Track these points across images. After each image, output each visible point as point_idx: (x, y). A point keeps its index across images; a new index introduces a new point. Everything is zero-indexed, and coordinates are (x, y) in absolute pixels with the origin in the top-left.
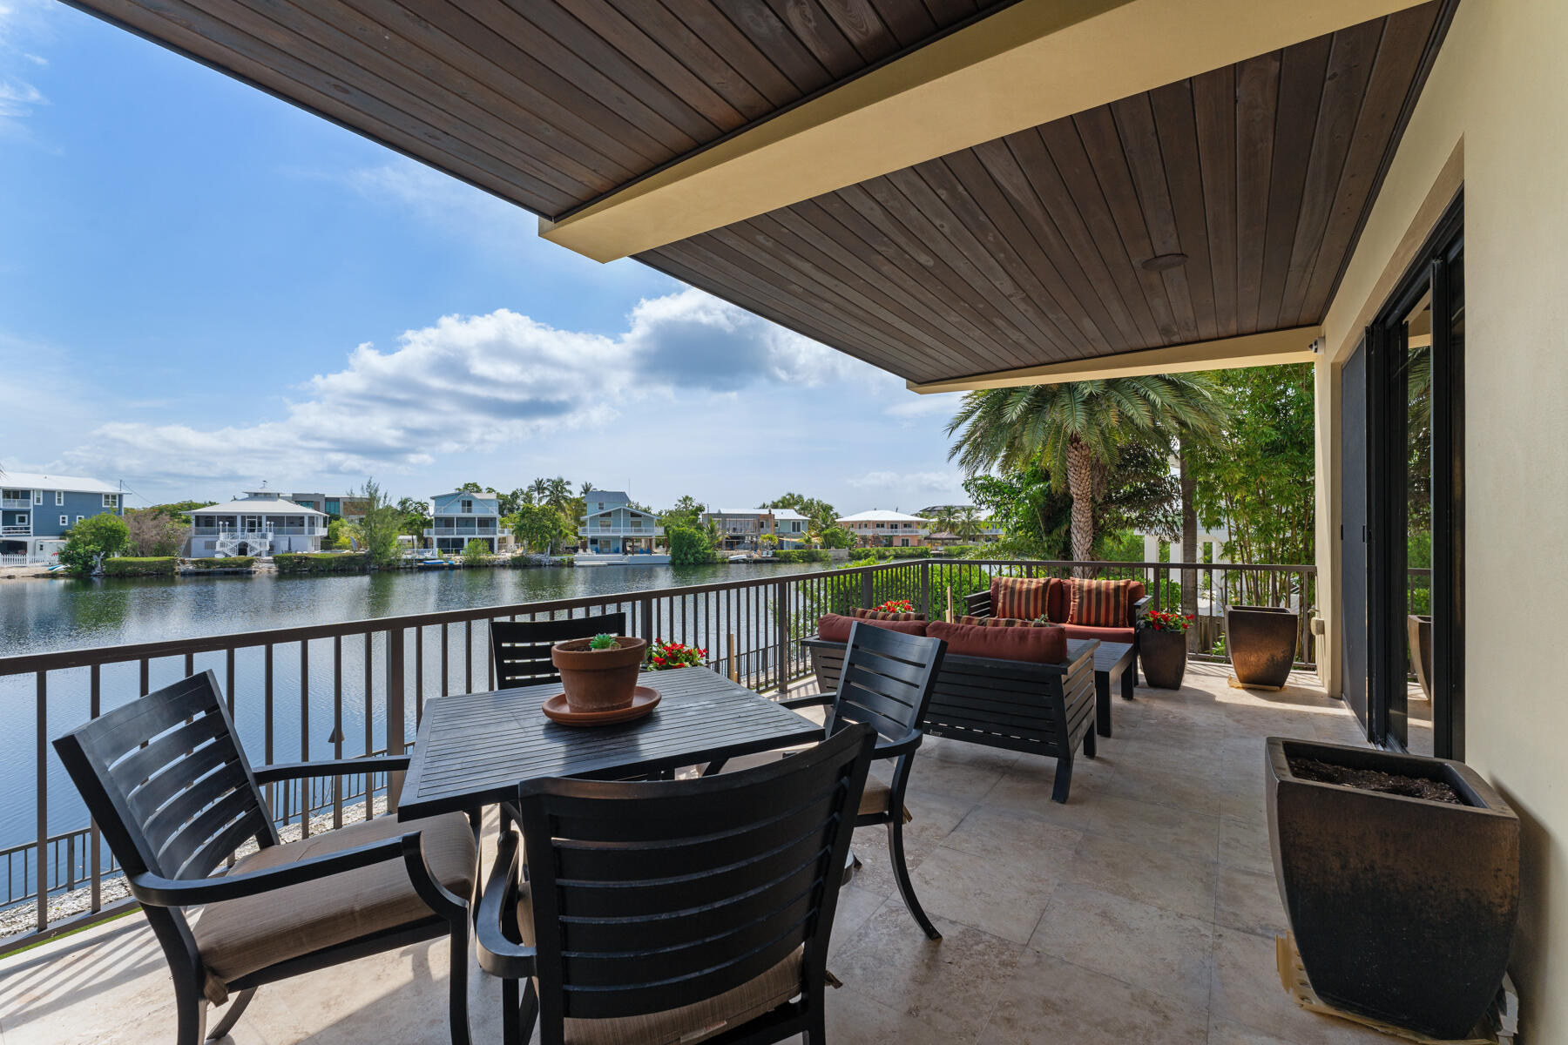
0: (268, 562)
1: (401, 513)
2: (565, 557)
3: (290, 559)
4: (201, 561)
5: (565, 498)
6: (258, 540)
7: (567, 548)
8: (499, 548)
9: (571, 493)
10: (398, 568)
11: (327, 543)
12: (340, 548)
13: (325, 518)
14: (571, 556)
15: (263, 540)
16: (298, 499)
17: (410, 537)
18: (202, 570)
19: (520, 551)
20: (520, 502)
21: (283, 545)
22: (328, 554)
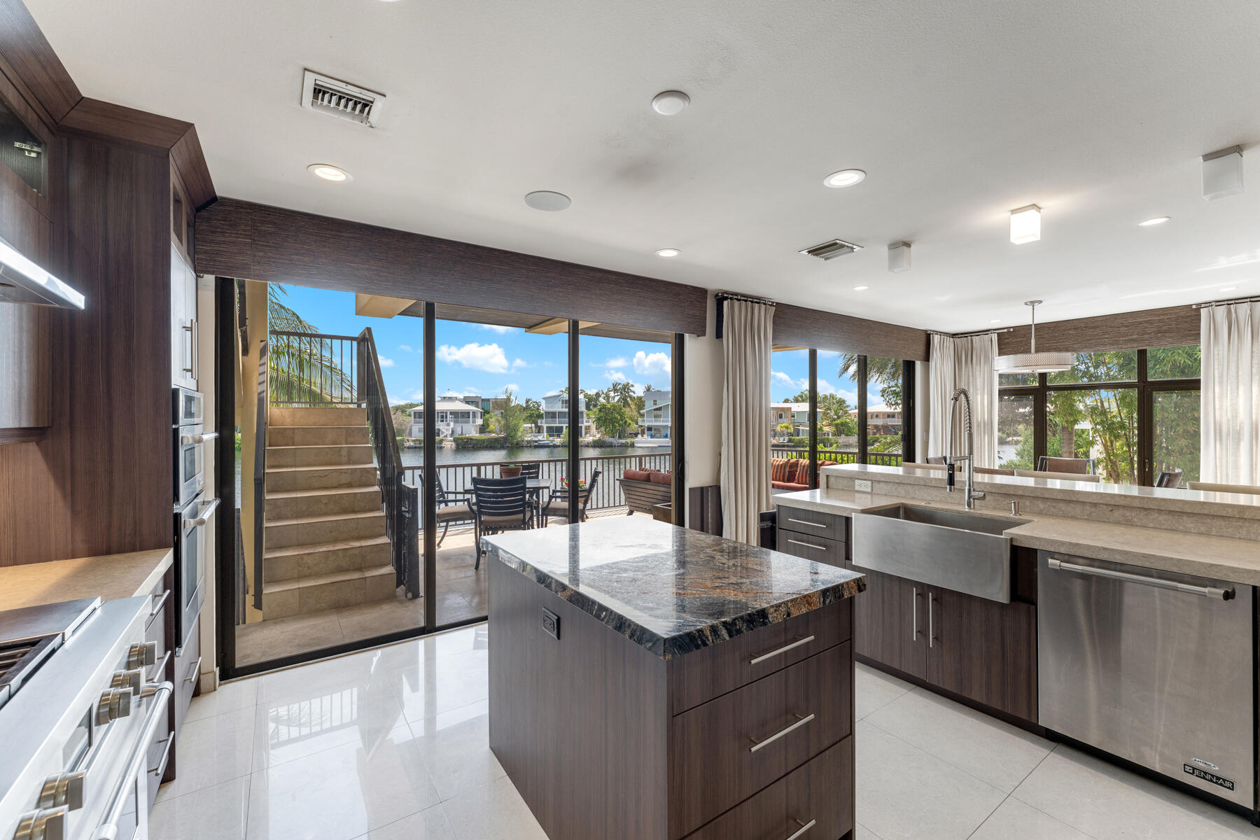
0: (451, 441)
1: (525, 409)
2: (629, 440)
3: (462, 439)
4: (417, 440)
5: (630, 397)
6: (446, 427)
7: (630, 434)
8: (586, 434)
9: (634, 393)
10: (523, 447)
11: (483, 429)
12: (490, 432)
13: (481, 412)
14: (632, 440)
15: (448, 427)
16: (467, 401)
17: (530, 425)
18: (417, 445)
19: (598, 436)
20: (602, 400)
21: (459, 431)
22: (484, 436)
